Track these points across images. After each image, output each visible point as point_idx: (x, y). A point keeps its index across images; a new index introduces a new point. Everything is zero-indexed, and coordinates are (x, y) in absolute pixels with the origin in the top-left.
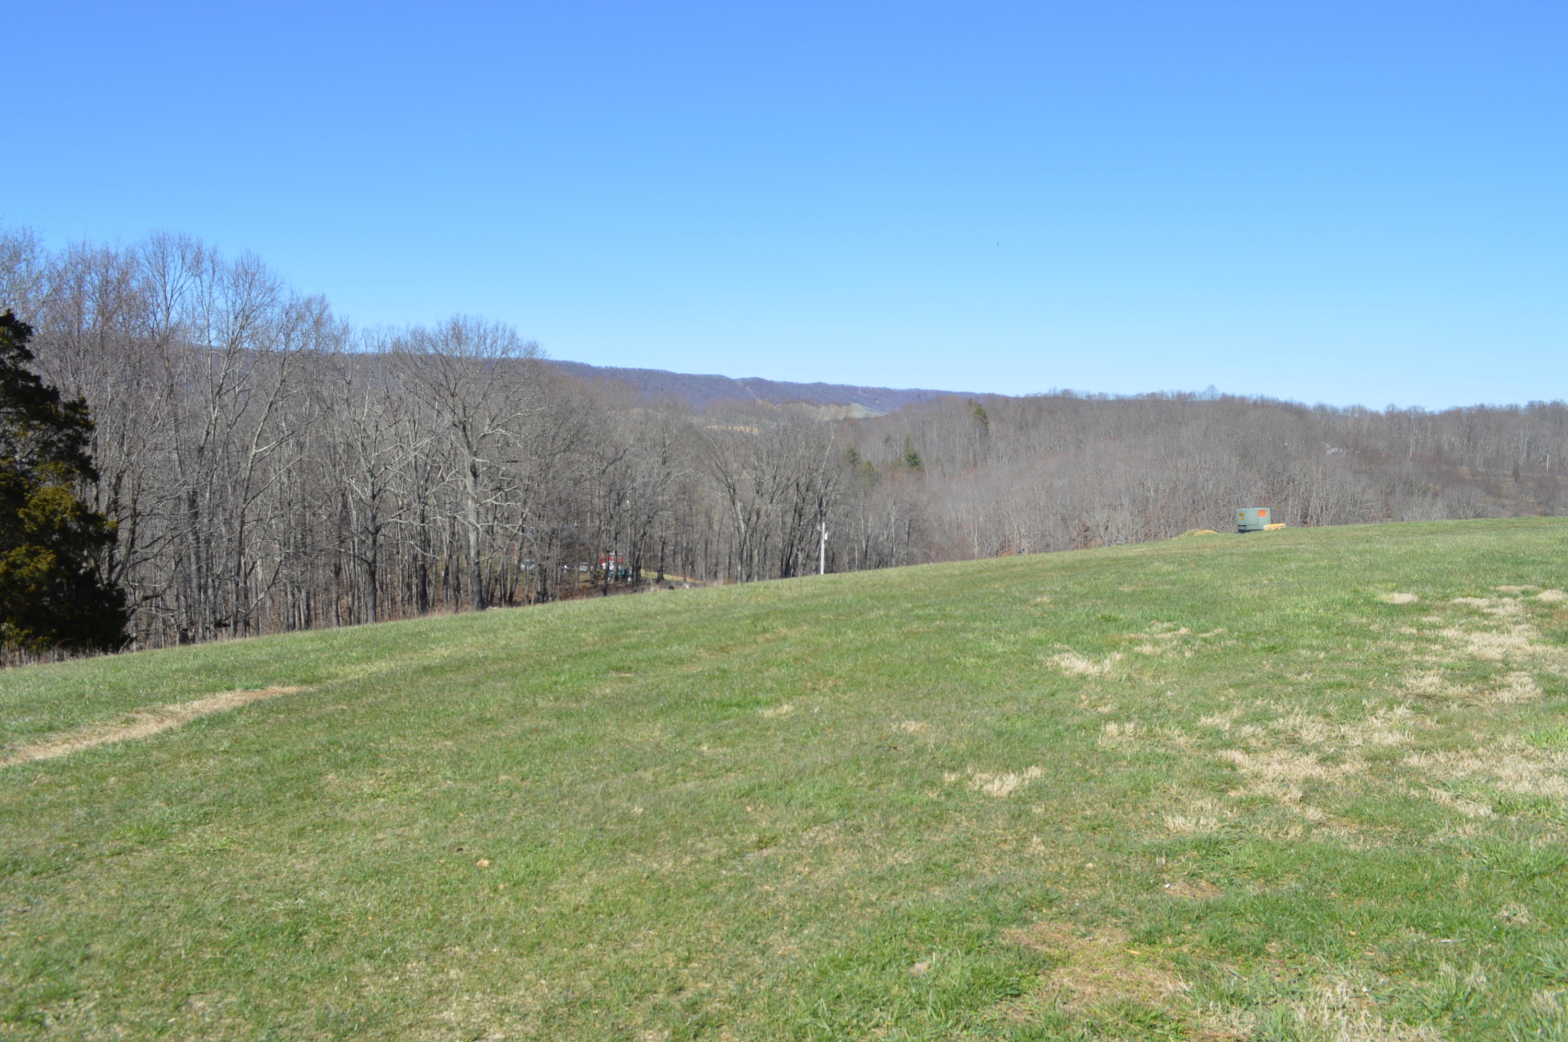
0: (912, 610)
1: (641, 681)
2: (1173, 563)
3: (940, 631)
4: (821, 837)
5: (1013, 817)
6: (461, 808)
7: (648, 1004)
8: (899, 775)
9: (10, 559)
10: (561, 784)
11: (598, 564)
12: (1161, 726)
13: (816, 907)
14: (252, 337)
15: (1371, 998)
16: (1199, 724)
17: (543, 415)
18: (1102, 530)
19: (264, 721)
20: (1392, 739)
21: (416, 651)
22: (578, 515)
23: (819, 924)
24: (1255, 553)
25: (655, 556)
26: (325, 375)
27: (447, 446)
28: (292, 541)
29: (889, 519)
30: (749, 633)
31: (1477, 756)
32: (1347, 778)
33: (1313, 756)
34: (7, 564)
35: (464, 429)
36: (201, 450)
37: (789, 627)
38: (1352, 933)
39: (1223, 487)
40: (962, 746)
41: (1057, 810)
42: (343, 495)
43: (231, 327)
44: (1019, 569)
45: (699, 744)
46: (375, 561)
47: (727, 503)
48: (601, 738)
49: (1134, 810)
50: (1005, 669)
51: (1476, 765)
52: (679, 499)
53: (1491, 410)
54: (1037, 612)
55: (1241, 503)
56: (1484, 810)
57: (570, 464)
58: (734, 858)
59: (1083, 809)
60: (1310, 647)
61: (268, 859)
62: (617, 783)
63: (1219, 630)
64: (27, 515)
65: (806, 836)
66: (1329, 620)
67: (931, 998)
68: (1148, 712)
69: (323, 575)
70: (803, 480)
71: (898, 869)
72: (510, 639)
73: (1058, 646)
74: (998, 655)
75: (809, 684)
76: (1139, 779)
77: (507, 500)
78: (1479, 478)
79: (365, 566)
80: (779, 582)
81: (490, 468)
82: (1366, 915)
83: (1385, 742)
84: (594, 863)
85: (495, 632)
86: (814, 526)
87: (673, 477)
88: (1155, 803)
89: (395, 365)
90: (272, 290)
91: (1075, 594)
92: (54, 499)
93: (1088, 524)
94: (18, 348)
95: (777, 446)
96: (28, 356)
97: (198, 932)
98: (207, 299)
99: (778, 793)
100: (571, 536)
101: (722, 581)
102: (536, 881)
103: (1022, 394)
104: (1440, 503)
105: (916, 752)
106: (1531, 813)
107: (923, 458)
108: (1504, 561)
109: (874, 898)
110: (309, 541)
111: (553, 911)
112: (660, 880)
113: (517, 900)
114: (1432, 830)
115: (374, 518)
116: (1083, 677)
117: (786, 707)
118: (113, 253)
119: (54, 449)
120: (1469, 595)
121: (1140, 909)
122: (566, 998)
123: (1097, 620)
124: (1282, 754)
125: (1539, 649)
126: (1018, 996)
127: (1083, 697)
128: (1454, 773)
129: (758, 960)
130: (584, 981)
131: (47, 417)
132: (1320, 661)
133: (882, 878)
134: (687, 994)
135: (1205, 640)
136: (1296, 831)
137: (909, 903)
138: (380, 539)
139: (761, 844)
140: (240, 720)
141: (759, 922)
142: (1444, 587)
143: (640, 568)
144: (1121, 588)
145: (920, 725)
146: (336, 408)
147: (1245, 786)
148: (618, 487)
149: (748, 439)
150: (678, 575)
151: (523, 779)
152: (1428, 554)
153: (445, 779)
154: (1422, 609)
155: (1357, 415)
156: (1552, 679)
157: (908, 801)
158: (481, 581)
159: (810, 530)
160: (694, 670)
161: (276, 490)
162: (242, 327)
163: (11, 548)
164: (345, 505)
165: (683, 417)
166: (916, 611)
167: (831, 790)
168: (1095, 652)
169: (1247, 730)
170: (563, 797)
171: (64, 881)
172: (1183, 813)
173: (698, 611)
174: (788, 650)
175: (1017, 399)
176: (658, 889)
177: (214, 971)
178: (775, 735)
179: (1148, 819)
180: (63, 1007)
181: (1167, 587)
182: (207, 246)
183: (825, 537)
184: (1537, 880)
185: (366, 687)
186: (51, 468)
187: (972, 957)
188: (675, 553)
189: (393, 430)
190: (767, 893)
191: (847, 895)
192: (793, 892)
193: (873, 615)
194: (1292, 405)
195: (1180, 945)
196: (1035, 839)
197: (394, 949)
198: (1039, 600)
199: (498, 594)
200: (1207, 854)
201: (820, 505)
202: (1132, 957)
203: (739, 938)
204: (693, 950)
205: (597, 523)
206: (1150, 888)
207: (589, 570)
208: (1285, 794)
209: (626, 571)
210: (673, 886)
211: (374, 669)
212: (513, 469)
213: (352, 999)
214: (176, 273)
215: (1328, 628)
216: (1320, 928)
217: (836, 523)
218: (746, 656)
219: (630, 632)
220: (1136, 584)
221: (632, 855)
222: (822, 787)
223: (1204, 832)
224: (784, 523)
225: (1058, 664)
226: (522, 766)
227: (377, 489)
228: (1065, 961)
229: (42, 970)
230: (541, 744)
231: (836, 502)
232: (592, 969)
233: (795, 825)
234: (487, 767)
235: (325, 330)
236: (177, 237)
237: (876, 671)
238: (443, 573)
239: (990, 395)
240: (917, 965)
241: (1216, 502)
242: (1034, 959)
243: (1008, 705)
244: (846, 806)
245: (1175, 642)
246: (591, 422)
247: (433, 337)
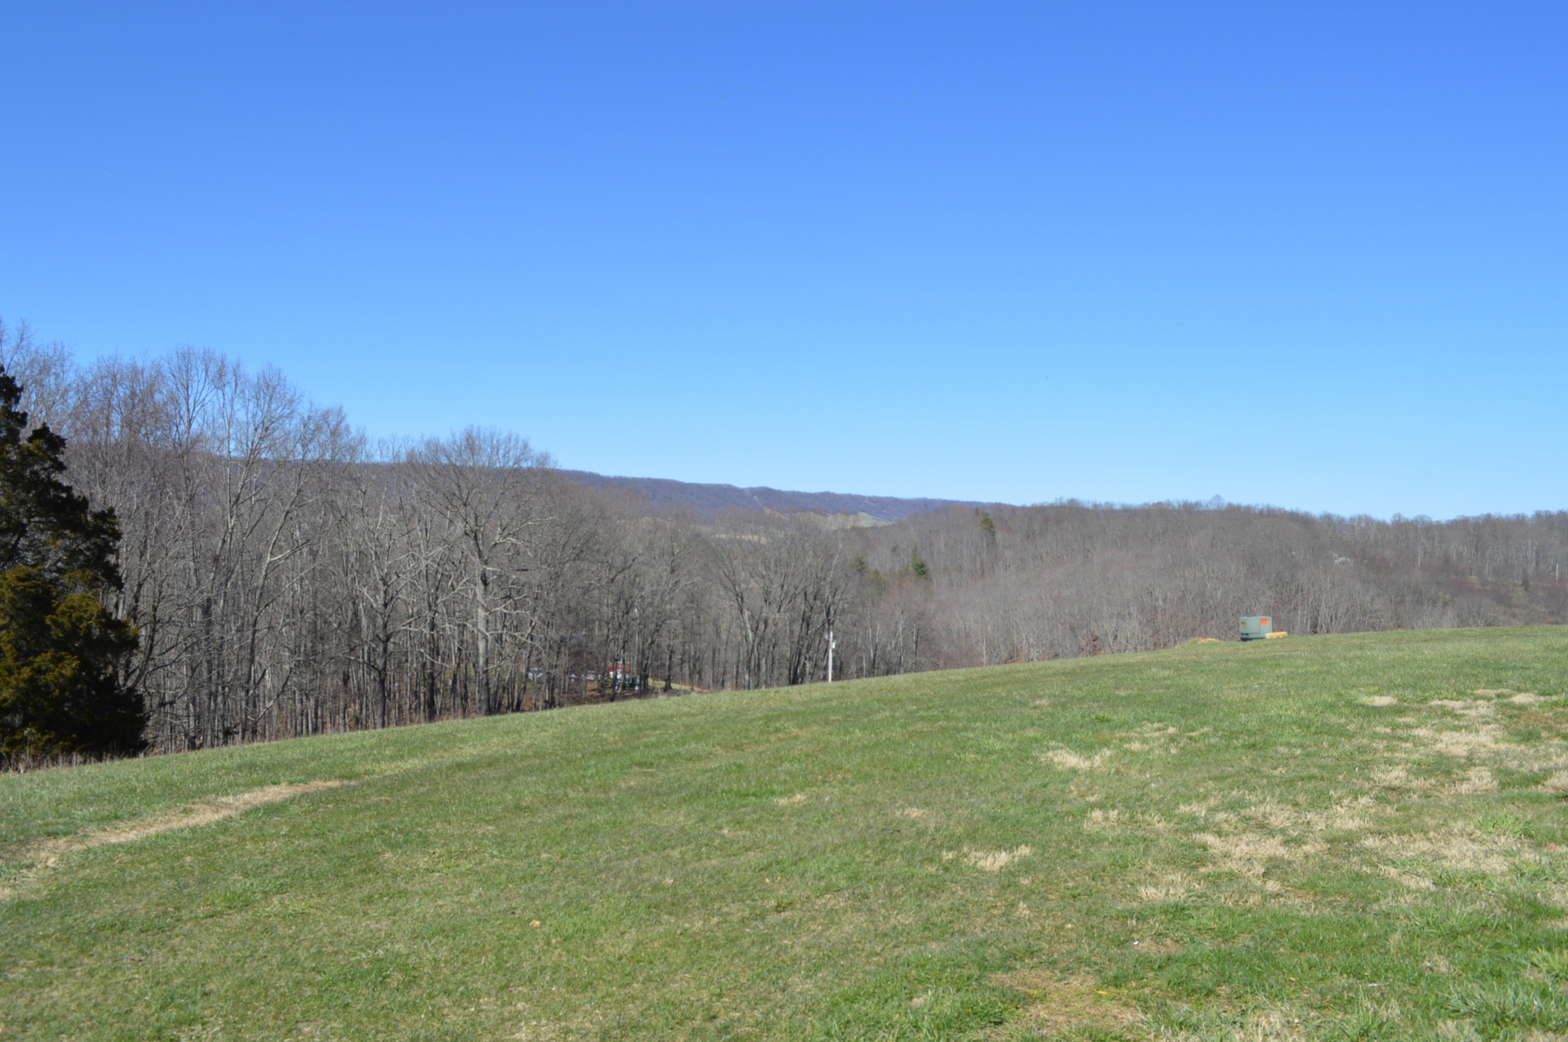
0: (917, 712)
1: (662, 775)
2: (1170, 668)
3: (943, 730)
4: (832, 902)
5: (1003, 887)
6: (509, 880)
7: (689, 1025)
8: (902, 853)
9: (35, 665)
10: (597, 860)
11: (605, 673)
12: (1143, 813)
13: (829, 956)
14: (269, 447)
15: (1301, 1028)
16: (1177, 811)
17: (553, 524)
18: (1111, 639)
19: (314, 810)
20: (1352, 825)
21: (445, 750)
22: (587, 623)
23: (831, 969)
24: (1249, 660)
25: (663, 665)
26: (339, 484)
27: (457, 555)
28: (302, 649)
29: (897, 629)
30: (762, 733)
31: (1429, 839)
32: (1307, 857)
33: (1279, 838)
34: (33, 670)
35: (476, 538)
36: (216, 559)
37: (801, 728)
38: (1293, 979)
39: (1231, 597)
40: (960, 830)
41: (1042, 882)
42: (354, 603)
43: (251, 438)
44: (1022, 675)
45: (720, 828)
46: (385, 669)
47: (735, 612)
48: (631, 823)
49: (1111, 882)
50: (1001, 763)
51: (1425, 846)
52: (687, 608)
53: (1498, 519)
54: (1035, 714)
55: (1250, 613)
56: (1426, 883)
57: (580, 572)
58: (756, 920)
59: (1066, 881)
60: (1288, 744)
61: (345, 920)
62: (648, 860)
63: (1206, 729)
64: (54, 621)
65: (819, 902)
66: (1310, 721)
67: (926, 1024)
68: (1132, 801)
69: (333, 683)
70: (810, 589)
71: (900, 928)
72: (535, 739)
73: (1053, 743)
74: (996, 752)
75: (820, 777)
76: (1118, 856)
77: (515, 609)
78: (1488, 588)
79: (374, 674)
80: (790, 688)
81: (500, 576)
82: (1306, 964)
83: (1346, 827)
84: (633, 923)
85: (519, 732)
86: (821, 635)
87: (681, 585)
88: (1131, 876)
89: (410, 475)
90: (291, 402)
91: (1073, 698)
92: (80, 606)
93: (1097, 634)
94: (51, 459)
95: (785, 555)
96: (60, 467)
97: (297, 974)
98: (229, 410)
99: (793, 868)
100: (579, 645)
101: (729, 689)
102: (583, 937)
103: (1029, 504)
104: (1450, 613)
105: (917, 833)
106: (1467, 886)
107: (930, 567)
108: (1486, 666)
109: (878, 949)
110: (319, 648)
111: (601, 959)
112: (691, 936)
113: (568, 951)
114: (1377, 900)
115: (385, 626)
116: (1074, 771)
117: (799, 796)
118: (140, 368)
119: (82, 558)
120: (1446, 698)
121: (1110, 960)
122: (619, 1023)
123: (1092, 721)
124: (1251, 836)
125: (1503, 747)
126: (1001, 1023)
127: (1073, 788)
128: (1404, 853)
129: (779, 996)
130: (633, 1011)
131: (78, 527)
132: (1296, 757)
133: (885, 935)
134: (720, 1022)
135: (1191, 738)
136: (1253, 900)
137: (909, 952)
138: (391, 647)
139: (779, 909)
140: (294, 809)
141: (779, 967)
142: (1423, 692)
143: (647, 677)
144: (1117, 692)
145: (921, 812)
146: (350, 516)
147: (1214, 864)
148: (627, 595)
149: (756, 548)
150: (685, 684)
151: (562, 857)
152: (1415, 660)
153: (492, 856)
154: (1399, 711)
155: (1363, 525)
156: (1509, 773)
157: (909, 874)
158: (489, 690)
159: (818, 638)
160: (713, 764)
161: (289, 599)
162: (261, 438)
163: (36, 654)
164: (356, 613)
165: (692, 526)
166: (921, 713)
167: (840, 866)
168: (1087, 749)
169: (1221, 816)
170: (600, 871)
171: (170, 937)
172: (1156, 886)
173: (712, 714)
174: (799, 747)
175: (1024, 508)
176: (691, 943)
177: (315, 1004)
178: (789, 821)
179: (1124, 889)
180: (192, 1031)
181: (1161, 691)
182: (231, 360)
183: (833, 645)
184: (1461, 940)
185: (405, 780)
186: (79, 575)
187: (962, 994)
188: (682, 662)
189: (405, 539)
190: (786, 946)
191: (855, 947)
192: (808, 945)
193: (879, 716)
194: (1298, 514)
195: (1143, 987)
196: (1021, 904)
197: (467, 988)
198: (1038, 702)
199: (505, 702)
200: (1174, 917)
201: (828, 613)
202: (1101, 996)
203: (763, 979)
204: (724, 988)
205: (606, 631)
206: (1121, 944)
207: (596, 678)
208: (1249, 870)
209: (634, 680)
210: (703, 941)
211: (409, 766)
212: (523, 578)
213: (436, 1024)
214: (201, 388)
215: (1308, 727)
216: (1265, 975)
217: (844, 632)
218: (760, 754)
219: (649, 732)
220: (1132, 689)
221: (666, 917)
222: (833, 863)
223: (1172, 900)
224: (792, 632)
225: (1052, 760)
226: (561, 847)
227: (388, 598)
228: (1043, 998)
229: (170, 1003)
230: (576, 828)
231: (843, 610)
232: (638, 1002)
233: (809, 893)
234: (529, 847)
235: (344, 440)
236: (202, 352)
237: (882, 765)
238: (450, 683)
239: (996, 504)
240: (915, 1000)
241: (1225, 612)
242: (1015, 996)
243: (1003, 795)
244: (854, 878)
245: (1162, 740)
246: (600, 531)
247: (447, 448)
